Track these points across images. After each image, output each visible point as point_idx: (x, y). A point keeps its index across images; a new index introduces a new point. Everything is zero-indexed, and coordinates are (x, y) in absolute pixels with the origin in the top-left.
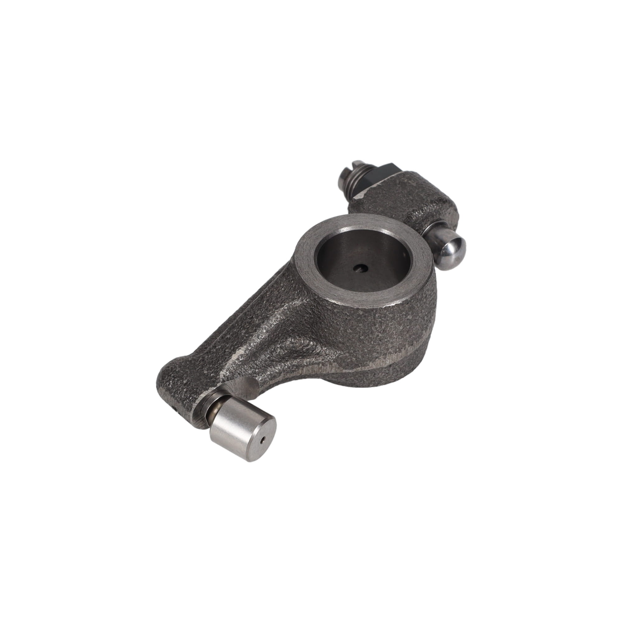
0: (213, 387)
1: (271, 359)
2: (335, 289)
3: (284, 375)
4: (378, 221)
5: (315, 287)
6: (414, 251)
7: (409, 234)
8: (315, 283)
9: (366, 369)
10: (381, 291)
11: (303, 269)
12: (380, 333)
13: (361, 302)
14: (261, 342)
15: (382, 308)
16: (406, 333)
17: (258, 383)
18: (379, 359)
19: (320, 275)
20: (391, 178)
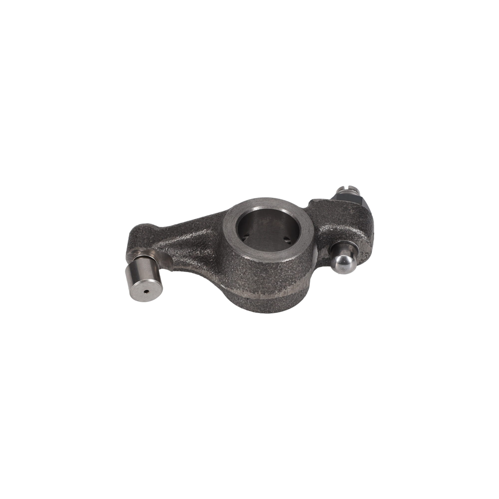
0: (145, 248)
1: (190, 254)
2: (234, 233)
3: (192, 267)
4: (302, 216)
5: (226, 226)
6: (299, 242)
7: (309, 232)
8: (228, 223)
9: (232, 291)
10: (255, 250)
11: (232, 214)
12: (242, 273)
13: (237, 248)
14: (187, 240)
15: (244, 258)
16: (259, 284)
17: (173, 262)
18: (240, 289)
19: (236, 222)
20: (344, 202)
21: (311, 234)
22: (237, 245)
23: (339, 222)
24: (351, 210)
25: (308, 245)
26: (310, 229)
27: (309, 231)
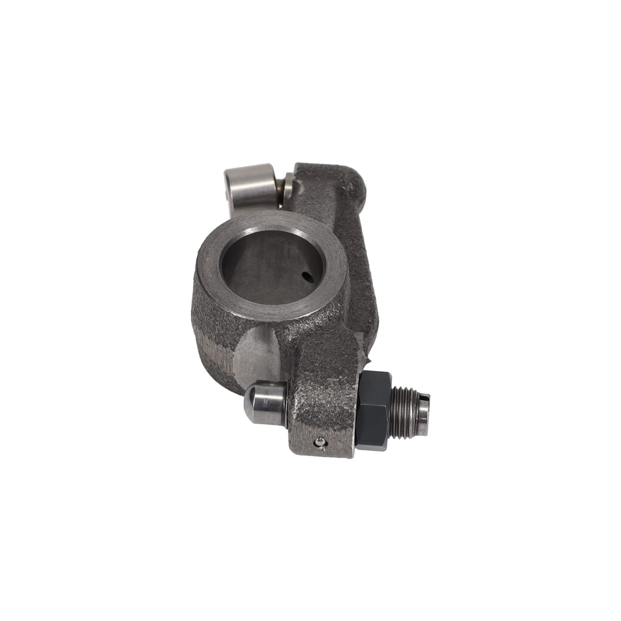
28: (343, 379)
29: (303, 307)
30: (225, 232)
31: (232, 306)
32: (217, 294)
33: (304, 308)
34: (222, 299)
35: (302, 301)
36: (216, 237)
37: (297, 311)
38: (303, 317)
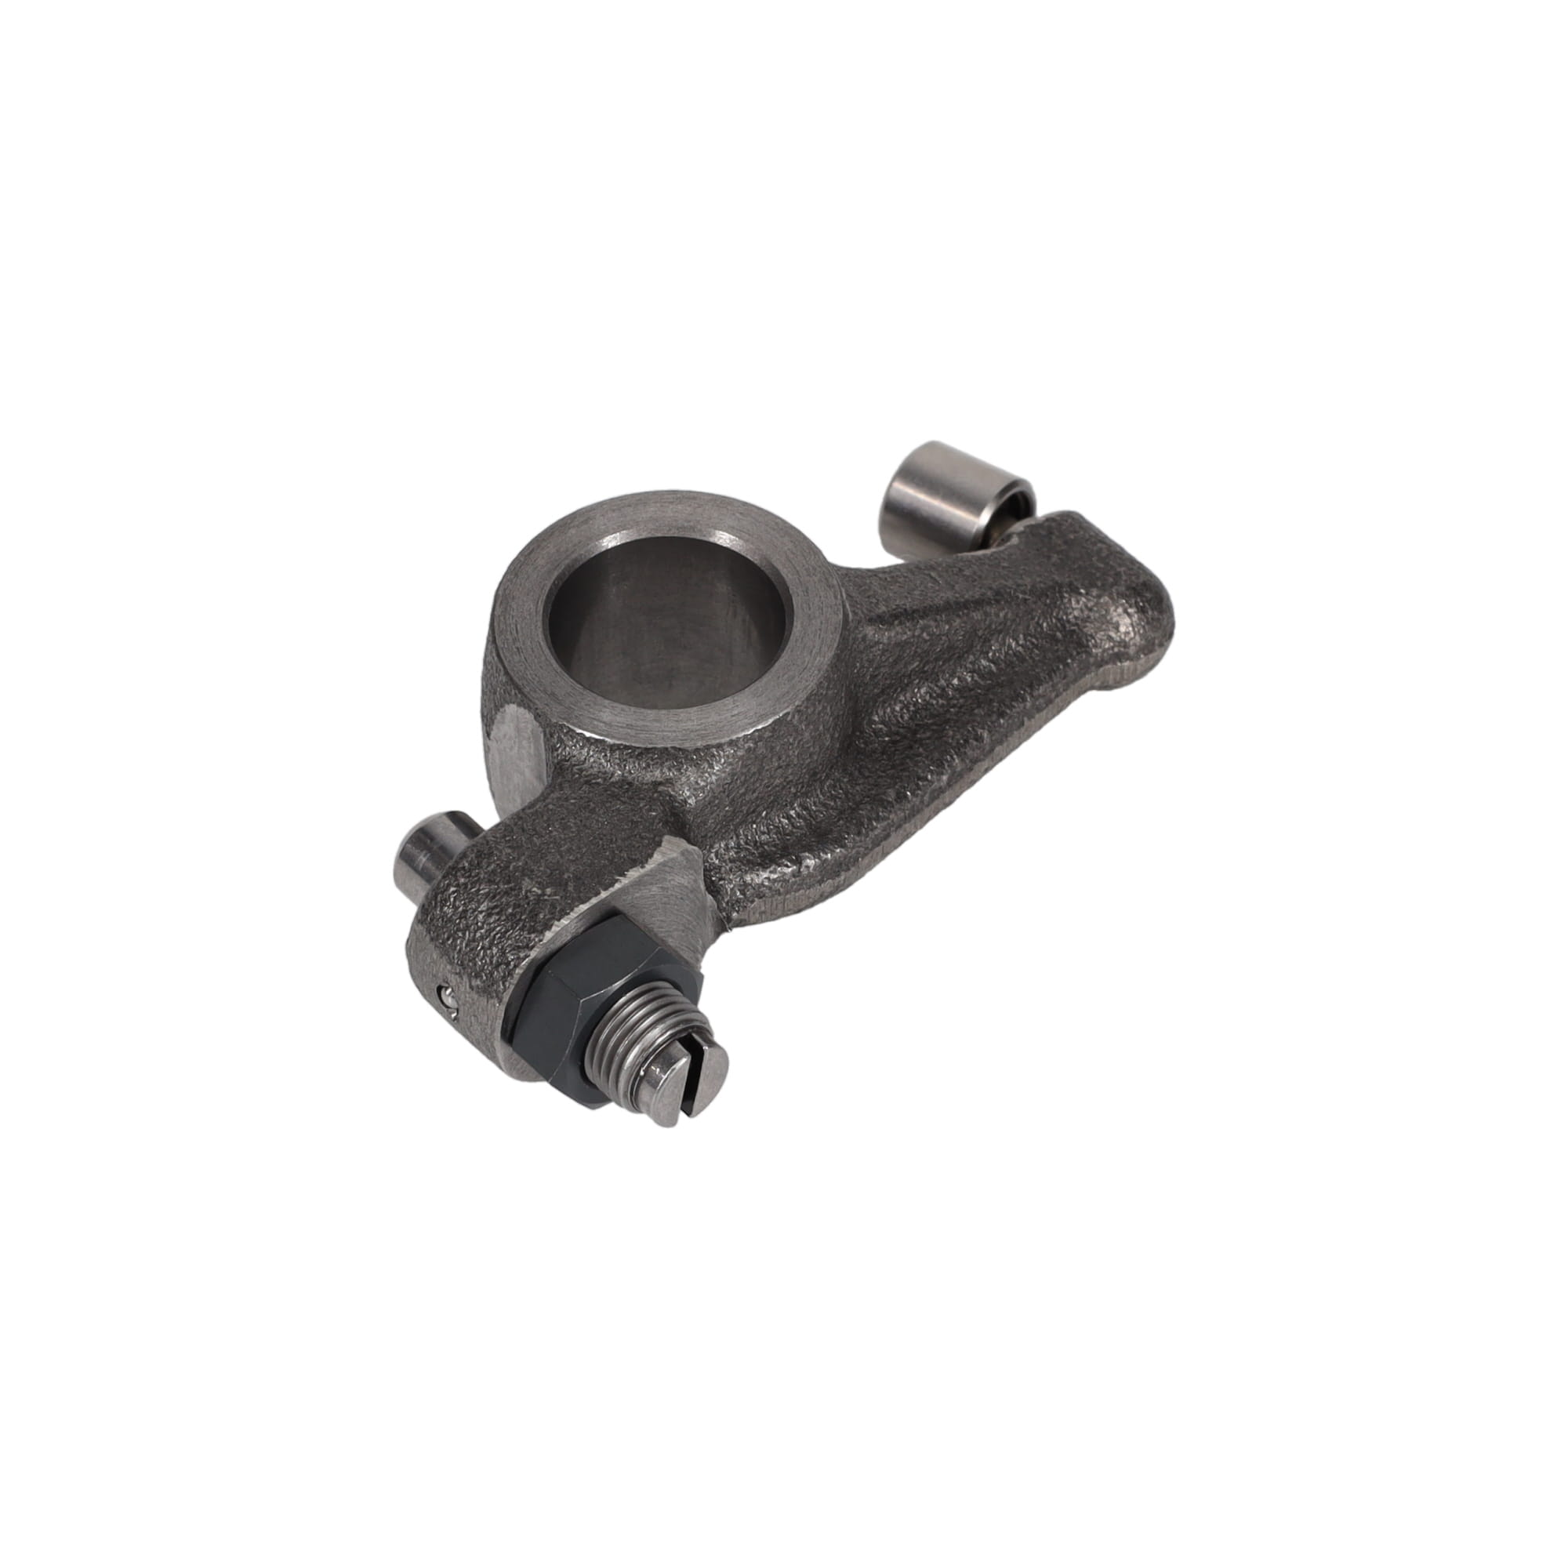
21: (535, 691)
22: (690, 506)
23: (528, 826)
24: (539, 892)
25: (507, 654)
26: (561, 705)
27: (553, 694)
28: (549, 896)
29: (623, 723)
30: (662, 506)
31: (509, 637)
32: (510, 601)
33: (625, 725)
34: (510, 614)
35: (634, 712)
36: (637, 505)
37: (604, 722)
38: (603, 740)
